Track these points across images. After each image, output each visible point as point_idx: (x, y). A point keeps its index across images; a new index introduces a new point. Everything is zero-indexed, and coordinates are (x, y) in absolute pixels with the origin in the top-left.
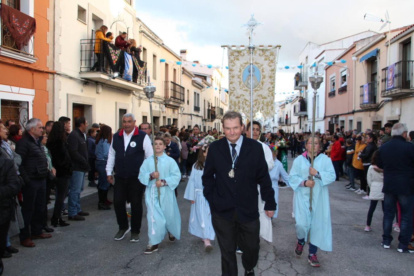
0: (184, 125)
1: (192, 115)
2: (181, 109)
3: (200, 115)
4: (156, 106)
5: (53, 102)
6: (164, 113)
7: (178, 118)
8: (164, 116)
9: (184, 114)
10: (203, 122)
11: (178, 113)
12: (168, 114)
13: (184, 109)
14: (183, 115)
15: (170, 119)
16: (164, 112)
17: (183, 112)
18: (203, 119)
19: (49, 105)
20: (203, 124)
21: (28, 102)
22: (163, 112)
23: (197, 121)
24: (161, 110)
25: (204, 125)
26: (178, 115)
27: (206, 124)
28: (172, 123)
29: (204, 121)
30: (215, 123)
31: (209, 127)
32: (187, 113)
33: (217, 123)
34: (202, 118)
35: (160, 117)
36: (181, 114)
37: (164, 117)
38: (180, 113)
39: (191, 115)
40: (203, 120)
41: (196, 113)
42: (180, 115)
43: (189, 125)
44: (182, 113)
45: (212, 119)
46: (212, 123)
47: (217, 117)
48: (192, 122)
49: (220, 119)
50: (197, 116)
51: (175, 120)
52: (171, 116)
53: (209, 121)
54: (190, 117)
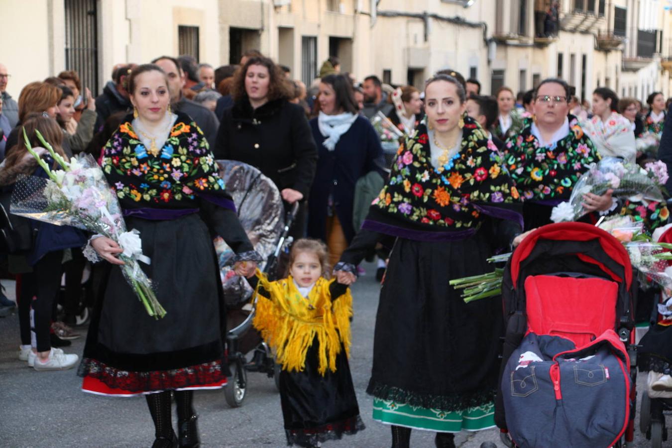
0: (387, 67)
1: (430, 21)
3: (471, 16)
6: (284, 10)
7: (354, 34)
8: (285, 24)
9: (384, 15)
10: (489, 52)
11: (356, 11)
12: (304, 18)
14: (381, 20)
15: (315, 39)
16: (280, 6)
17: (377, 4)
18: (490, 34)
20: (489, 62)
22: (276, 7)
23: (456, 44)
25: (496, 66)
26: (354, 17)
27: (506, 57)
28: (323, 53)
29: (494, 45)
30: (560, 57)
31: (522, 72)
32: (402, 10)
33: (573, 56)
34: (485, 33)
35: (262, 30)
36: (369, 15)
37: (285, 32)
38: (366, 10)
39: (423, 17)
40: (487, 43)
42: (364, 19)
43: (415, 64)
44: (374, 14)
45: (538, 33)
46: (538, 53)
47: (569, 26)
48: (428, 49)
49: (586, 32)
50: (457, 21)
51: (337, 44)
52: (319, 26)
53: (521, 46)
54: (417, 27)
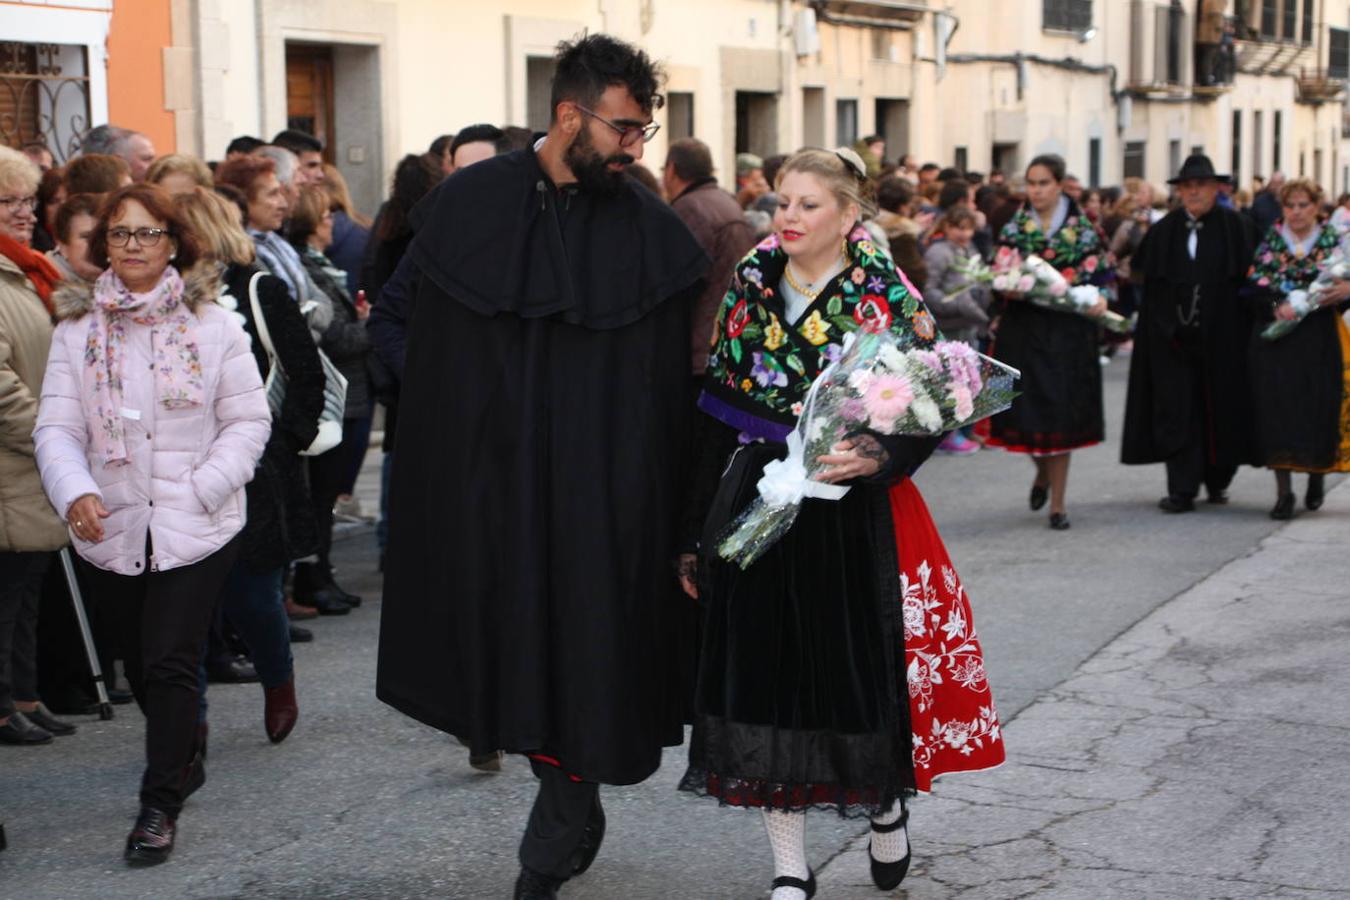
0: (961, 144)
1: (1027, 66)
2: (935, 26)
3: (1090, 55)
4: (752, 23)
5: (195, 39)
6: (811, 61)
7: (912, 92)
8: (813, 83)
9: (956, 60)
10: (1119, 113)
11: (914, 57)
12: (840, 71)
13: (956, 28)
14: (952, 69)
15: (854, 103)
16: (805, 56)
17: (947, 44)
18: (1120, 85)
19: (177, 56)
20: (1120, 129)
21: (84, 49)
22: (799, 57)
23: (1067, 102)
24: (786, 45)
25: (1131, 136)
26: (912, 68)
27: (1147, 121)
28: (867, 126)
29: (1128, 102)
30: (1237, 117)
31: (1174, 145)
32: (983, 51)
33: (1258, 114)
34: (1113, 82)
35: (780, 92)
36: (934, 62)
37: (812, 94)
38: (929, 55)
39: (1015, 61)
40: (1117, 98)
41: (1057, 47)
42: (927, 69)
43: (1003, 137)
44: (941, 60)
45: (1200, 78)
46: (1201, 111)
47: (1251, 66)
48: (1023, 111)
49: (1280, 73)
50: (1069, 65)
51: (889, 110)
52: (861, 83)
53: (1173, 101)
54: (1006, 77)
